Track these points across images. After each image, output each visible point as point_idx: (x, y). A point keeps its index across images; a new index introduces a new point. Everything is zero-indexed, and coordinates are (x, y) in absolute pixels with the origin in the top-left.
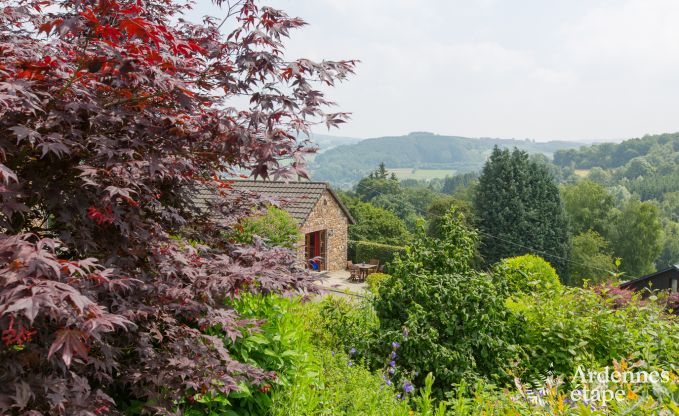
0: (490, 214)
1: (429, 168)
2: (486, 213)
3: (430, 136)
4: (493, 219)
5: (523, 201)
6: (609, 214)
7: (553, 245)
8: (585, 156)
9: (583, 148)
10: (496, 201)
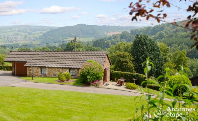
0: (137, 57)
1: (85, 37)
2: (136, 57)
3: (84, 25)
4: (138, 59)
5: (148, 52)
6: (168, 54)
7: (159, 67)
8: (141, 31)
9: (141, 28)
10: (139, 52)
